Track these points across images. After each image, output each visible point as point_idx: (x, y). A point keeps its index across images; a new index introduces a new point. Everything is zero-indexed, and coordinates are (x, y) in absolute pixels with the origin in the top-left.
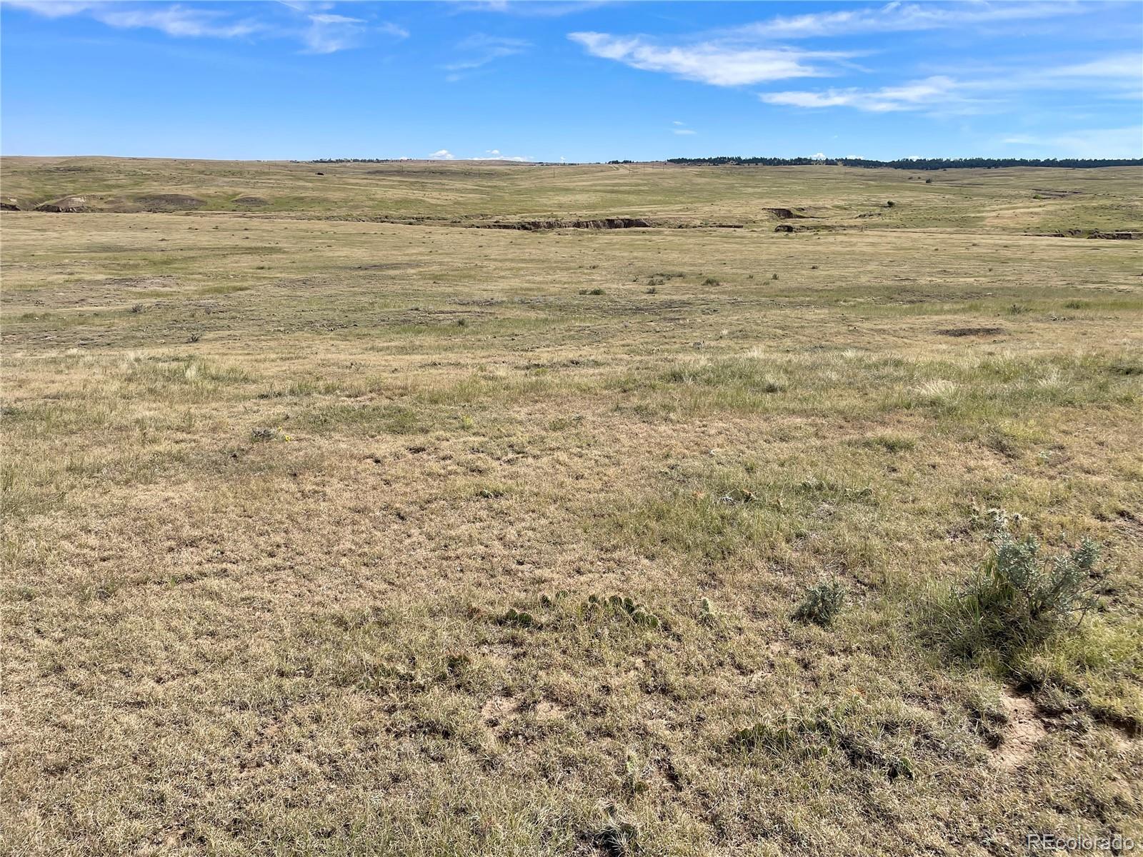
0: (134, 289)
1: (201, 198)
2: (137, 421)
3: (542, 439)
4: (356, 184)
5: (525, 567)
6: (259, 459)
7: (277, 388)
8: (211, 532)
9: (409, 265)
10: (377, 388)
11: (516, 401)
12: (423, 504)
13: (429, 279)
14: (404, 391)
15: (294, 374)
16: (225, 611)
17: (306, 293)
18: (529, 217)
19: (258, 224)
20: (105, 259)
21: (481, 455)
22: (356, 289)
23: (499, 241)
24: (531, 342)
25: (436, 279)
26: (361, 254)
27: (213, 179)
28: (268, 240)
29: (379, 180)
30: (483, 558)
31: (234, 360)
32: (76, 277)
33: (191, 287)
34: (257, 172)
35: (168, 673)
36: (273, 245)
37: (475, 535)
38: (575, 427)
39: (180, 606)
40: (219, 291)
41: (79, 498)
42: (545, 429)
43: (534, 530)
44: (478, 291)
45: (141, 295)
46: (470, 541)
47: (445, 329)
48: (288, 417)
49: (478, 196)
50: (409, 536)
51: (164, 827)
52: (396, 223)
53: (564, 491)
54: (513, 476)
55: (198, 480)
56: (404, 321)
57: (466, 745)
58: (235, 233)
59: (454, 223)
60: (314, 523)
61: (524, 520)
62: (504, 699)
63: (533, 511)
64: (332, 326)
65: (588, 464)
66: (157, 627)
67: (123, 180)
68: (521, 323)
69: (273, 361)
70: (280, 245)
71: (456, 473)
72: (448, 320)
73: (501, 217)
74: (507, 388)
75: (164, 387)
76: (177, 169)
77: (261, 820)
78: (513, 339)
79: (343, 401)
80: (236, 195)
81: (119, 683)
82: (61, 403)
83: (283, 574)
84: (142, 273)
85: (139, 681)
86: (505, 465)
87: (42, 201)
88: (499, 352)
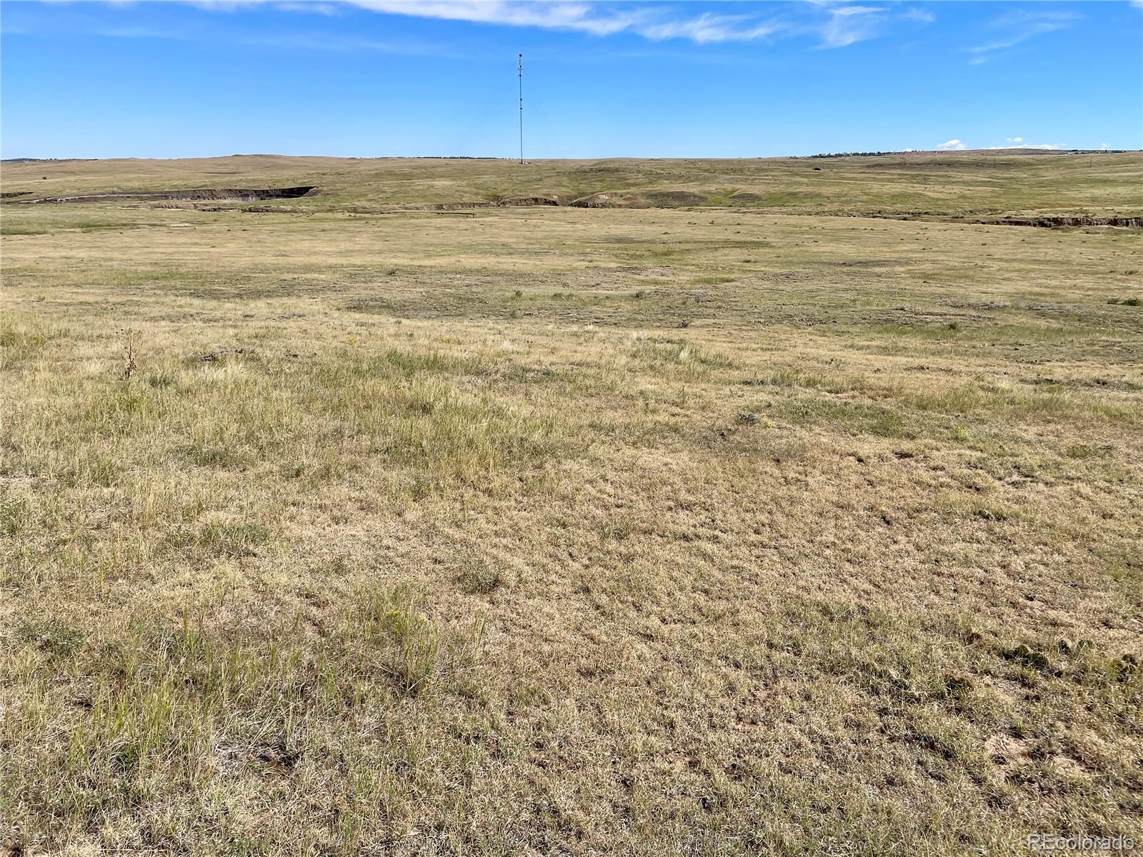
0: (638, 277)
1: (702, 195)
2: (642, 393)
3: (1058, 466)
4: (852, 179)
5: (1036, 604)
6: (744, 440)
7: (760, 377)
8: (703, 500)
9: (898, 263)
10: (860, 387)
11: (1022, 418)
12: (911, 512)
13: (919, 277)
14: (888, 393)
15: (775, 364)
16: (718, 575)
17: (788, 287)
18: (1051, 212)
19: (751, 219)
20: (618, 249)
21: (980, 471)
22: (838, 285)
23: (1007, 239)
24: (1040, 354)
25: (927, 278)
26: (847, 250)
27: (716, 177)
28: (757, 235)
29: (878, 174)
30: (982, 583)
31: (719, 347)
32: (594, 264)
33: (684, 277)
34: (756, 169)
35: (671, 616)
36: (761, 239)
37: (972, 555)
38: (1102, 457)
39: (680, 561)
40: (708, 281)
41: (599, 450)
42: (1060, 454)
43: (1046, 565)
44: (975, 293)
45: (643, 282)
46: (966, 562)
47: (933, 332)
48: (770, 405)
49: (990, 189)
50: (895, 542)
51: (674, 750)
52: (889, 218)
53: (1087, 529)
54: (1018, 501)
55: (691, 452)
56: (887, 321)
57: (969, 773)
58: (728, 228)
59: (955, 219)
60: (797, 510)
61: (1032, 551)
62: (1012, 739)
63: (1046, 544)
64: (811, 320)
65: (1119, 502)
66: (661, 573)
67: (641, 179)
68: (1027, 333)
69: (754, 350)
70: (768, 240)
71: (949, 486)
72: (936, 323)
73: (1014, 212)
74: (1012, 402)
75: (662, 365)
76: (686, 168)
77: (758, 774)
78: (1016, 349)
79: (825, 396)
80: (734, 191)
81: (632, 614)
82: (584, 369)
83: (769, 552)
84: (646, 263)
85: (648, 617)
86: (1011, 489)
87: (576, 198)
88: (1000, 362)
